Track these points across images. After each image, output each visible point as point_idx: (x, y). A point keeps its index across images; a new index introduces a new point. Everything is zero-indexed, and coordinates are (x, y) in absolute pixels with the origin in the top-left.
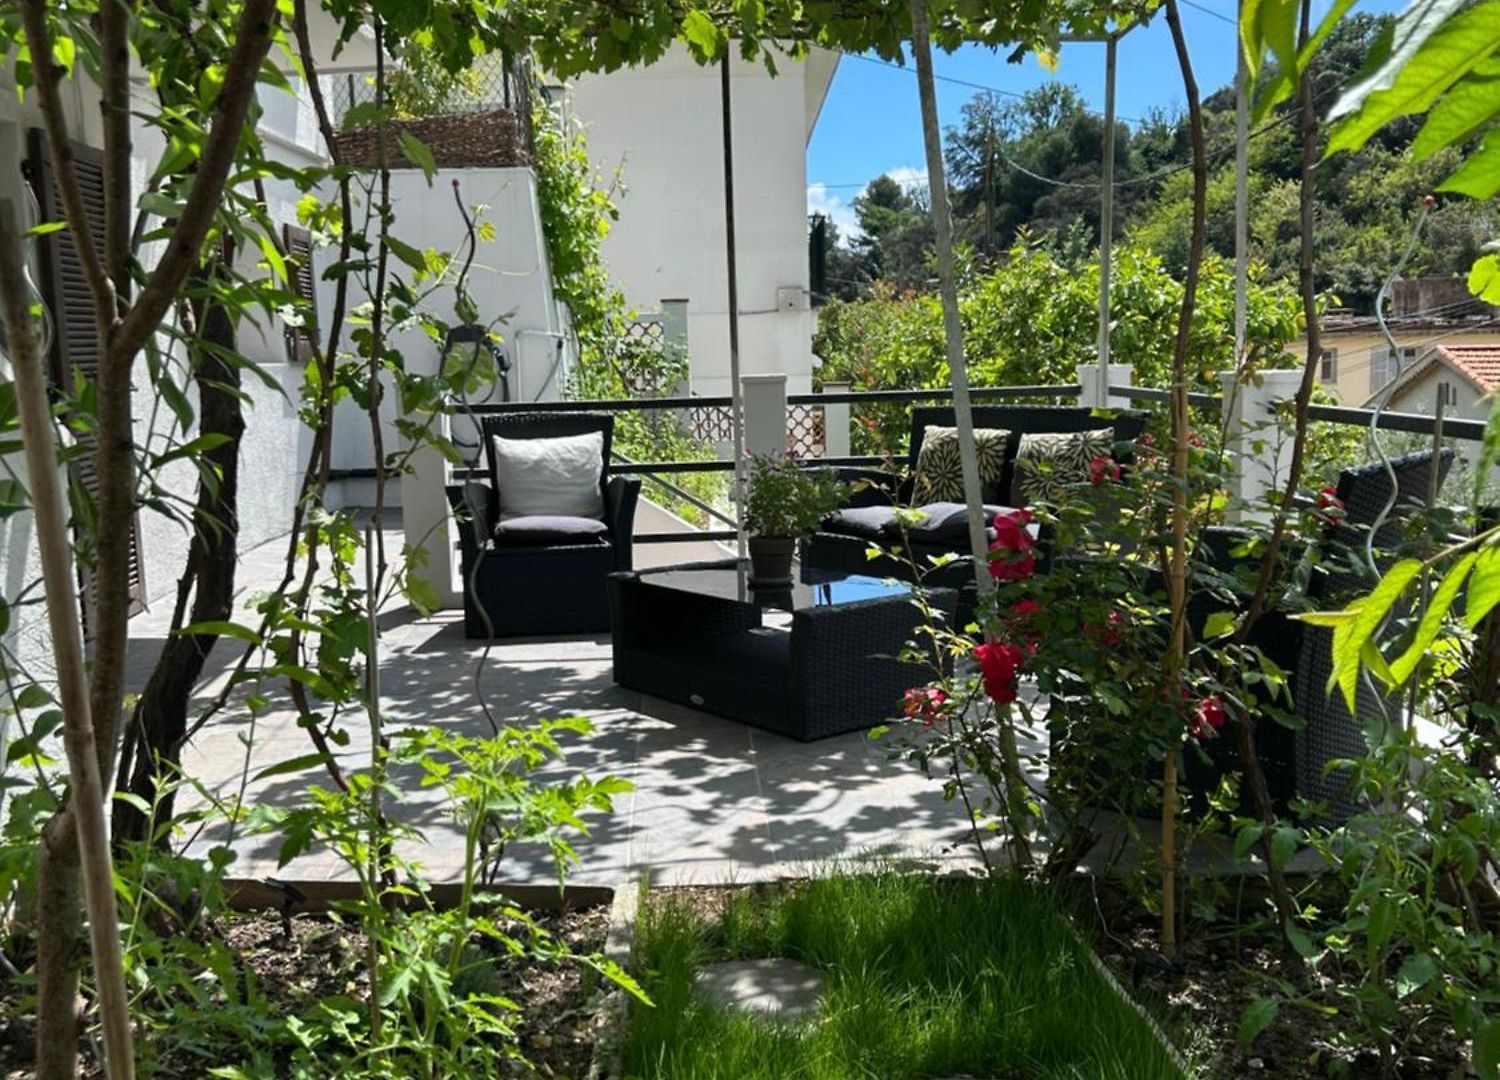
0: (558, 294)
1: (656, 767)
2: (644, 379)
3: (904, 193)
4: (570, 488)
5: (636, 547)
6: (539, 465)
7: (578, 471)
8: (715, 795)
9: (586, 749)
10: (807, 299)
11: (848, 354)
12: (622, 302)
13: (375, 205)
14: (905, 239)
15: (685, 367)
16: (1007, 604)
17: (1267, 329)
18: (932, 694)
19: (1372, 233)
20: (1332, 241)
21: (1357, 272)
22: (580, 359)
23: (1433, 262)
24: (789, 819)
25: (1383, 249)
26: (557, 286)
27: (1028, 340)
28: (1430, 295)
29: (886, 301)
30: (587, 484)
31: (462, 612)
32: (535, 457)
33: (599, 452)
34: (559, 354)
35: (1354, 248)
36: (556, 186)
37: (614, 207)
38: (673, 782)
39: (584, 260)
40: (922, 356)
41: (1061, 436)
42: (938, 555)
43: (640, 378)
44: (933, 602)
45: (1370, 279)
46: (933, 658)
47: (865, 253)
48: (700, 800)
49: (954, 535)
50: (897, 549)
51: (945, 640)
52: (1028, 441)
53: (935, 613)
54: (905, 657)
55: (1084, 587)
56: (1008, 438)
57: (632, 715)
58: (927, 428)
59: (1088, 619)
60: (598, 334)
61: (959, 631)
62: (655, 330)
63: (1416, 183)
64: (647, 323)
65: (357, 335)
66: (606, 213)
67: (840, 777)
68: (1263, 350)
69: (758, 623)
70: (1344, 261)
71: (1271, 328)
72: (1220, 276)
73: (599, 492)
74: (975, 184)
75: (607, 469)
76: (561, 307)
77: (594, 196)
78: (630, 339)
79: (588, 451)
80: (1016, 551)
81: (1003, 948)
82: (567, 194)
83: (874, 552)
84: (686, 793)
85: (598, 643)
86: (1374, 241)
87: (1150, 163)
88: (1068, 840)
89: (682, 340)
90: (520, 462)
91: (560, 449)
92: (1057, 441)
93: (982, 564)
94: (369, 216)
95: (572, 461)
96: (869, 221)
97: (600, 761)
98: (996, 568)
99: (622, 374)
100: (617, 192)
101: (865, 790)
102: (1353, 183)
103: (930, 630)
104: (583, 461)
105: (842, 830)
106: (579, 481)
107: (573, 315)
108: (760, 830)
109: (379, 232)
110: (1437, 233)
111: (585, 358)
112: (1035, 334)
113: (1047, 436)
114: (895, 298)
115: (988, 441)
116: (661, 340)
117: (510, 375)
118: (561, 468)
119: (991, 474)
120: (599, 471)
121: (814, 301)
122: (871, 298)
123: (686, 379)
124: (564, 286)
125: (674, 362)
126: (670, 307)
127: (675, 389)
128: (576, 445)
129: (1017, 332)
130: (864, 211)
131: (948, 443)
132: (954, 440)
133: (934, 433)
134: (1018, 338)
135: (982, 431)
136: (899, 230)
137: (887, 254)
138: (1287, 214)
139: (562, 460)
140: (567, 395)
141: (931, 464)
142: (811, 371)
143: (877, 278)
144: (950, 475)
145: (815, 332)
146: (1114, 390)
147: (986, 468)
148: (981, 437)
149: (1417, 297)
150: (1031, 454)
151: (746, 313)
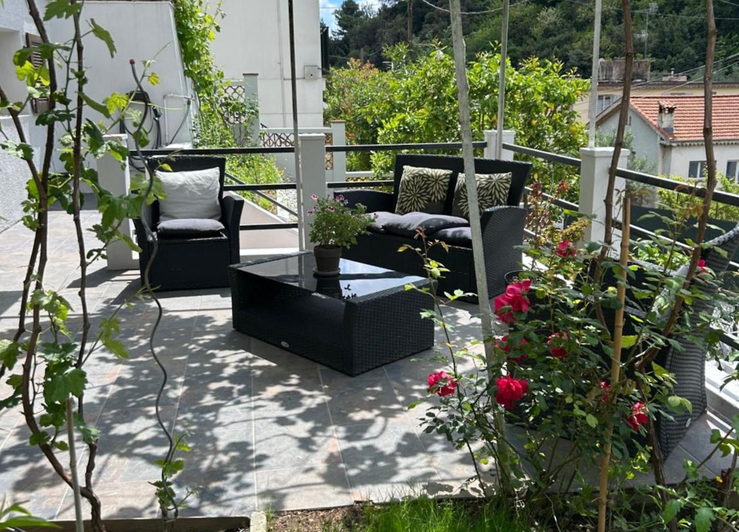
0: (187, 73)
1: (272, 400)
2: (234, 117)
3: (360, 9)
4: (201, 201)
5: (242, 233)
6: (183, 187)
7: (206, 191)
8: (311, 425)
9: (225, 384)
10: (320, 72)
11: (337, 97)
12: (222, 77)
13: (73, 70)
14: (360, 32)
15: (257, 111)
17: (563, 97)
20: (569, 39)
21: (581, 54)
22: (200, 110)
24: (358, 445)
26: (186, 69)
27: (441, 102)
28: (618, 69)
29: (356, 69)
30: (211, 199)
31: (138, 272)
32: (180, 183)
33: (218, 179)
34: (189, 108)
36: (184, 12)
37: (217, 24)
38: (282, 413)
39: (201, 53)
41: (482, 176)
43: (232, 117)
47: (341, 39)
48: (302, 429)
52: (462, 177)
56: (451, 175)
57: (250, 355)
58: (405, 167)
60: (209, 95)
62: (240, 90)
63: (609, 11)
64: (235, 88)
65: (63, 157)
66: (213, 28)
67: (383, 407)
68: (559, 108)
71: (565, 97)
72: (539, 69)
73: (218, 203)
74: (396, 5)
75: (223, 189)
76: (189, 80)
77: (206, 18)
78: (226, 95)
79: (211, 179)
82: (191, 17)
84: (293, 423)
85: (223, 296)
89: (255, 95)
90: (171, 186)
91: (195, 178)
92: (479, 178)
94: (68, 79)
95: (201, 185)
96: (342, 22)
97: (235, 395)
99: (222, 115)
100: (219, 16)
101: (400, 418)
102: (580, 10)
104: (209, 185)
105: (393, 454)
106: (206, 197)
107: (195, 83)
108: (343, 456)
109: (77, 89)
111: (202, 109)
114: (360, 67)
115: (440, 176)
116: (244, 95)
117: (161, 119)
118: (195, 190)
120: (218, 190)
121: (324, 73)
122: (348, 68)
123: (257, 118)
124: (190, 68)
125: (251, 108)
126: (248, 78)
127: (252, 124)
128: (204, 175)
129: (436, 98)
130: (340, 17)
131: (417, 177)
132: (420, 175)
133: (409, 170)
134: (436, 100)
135: (436, 170)
136: (358, 27)
137: (351, 40)
138: (548, 25)
139: (196, 184)
140: (193, 130)
141: (407, 188)
142: (322, 111)
143: (347, 52)
144: (418, 195)
145: (324, 89)
146: (506, 147)
147: (438, 192)
148: (436, 174)
149: (612, 70)
150: (464, 186)
151: (288, 80)
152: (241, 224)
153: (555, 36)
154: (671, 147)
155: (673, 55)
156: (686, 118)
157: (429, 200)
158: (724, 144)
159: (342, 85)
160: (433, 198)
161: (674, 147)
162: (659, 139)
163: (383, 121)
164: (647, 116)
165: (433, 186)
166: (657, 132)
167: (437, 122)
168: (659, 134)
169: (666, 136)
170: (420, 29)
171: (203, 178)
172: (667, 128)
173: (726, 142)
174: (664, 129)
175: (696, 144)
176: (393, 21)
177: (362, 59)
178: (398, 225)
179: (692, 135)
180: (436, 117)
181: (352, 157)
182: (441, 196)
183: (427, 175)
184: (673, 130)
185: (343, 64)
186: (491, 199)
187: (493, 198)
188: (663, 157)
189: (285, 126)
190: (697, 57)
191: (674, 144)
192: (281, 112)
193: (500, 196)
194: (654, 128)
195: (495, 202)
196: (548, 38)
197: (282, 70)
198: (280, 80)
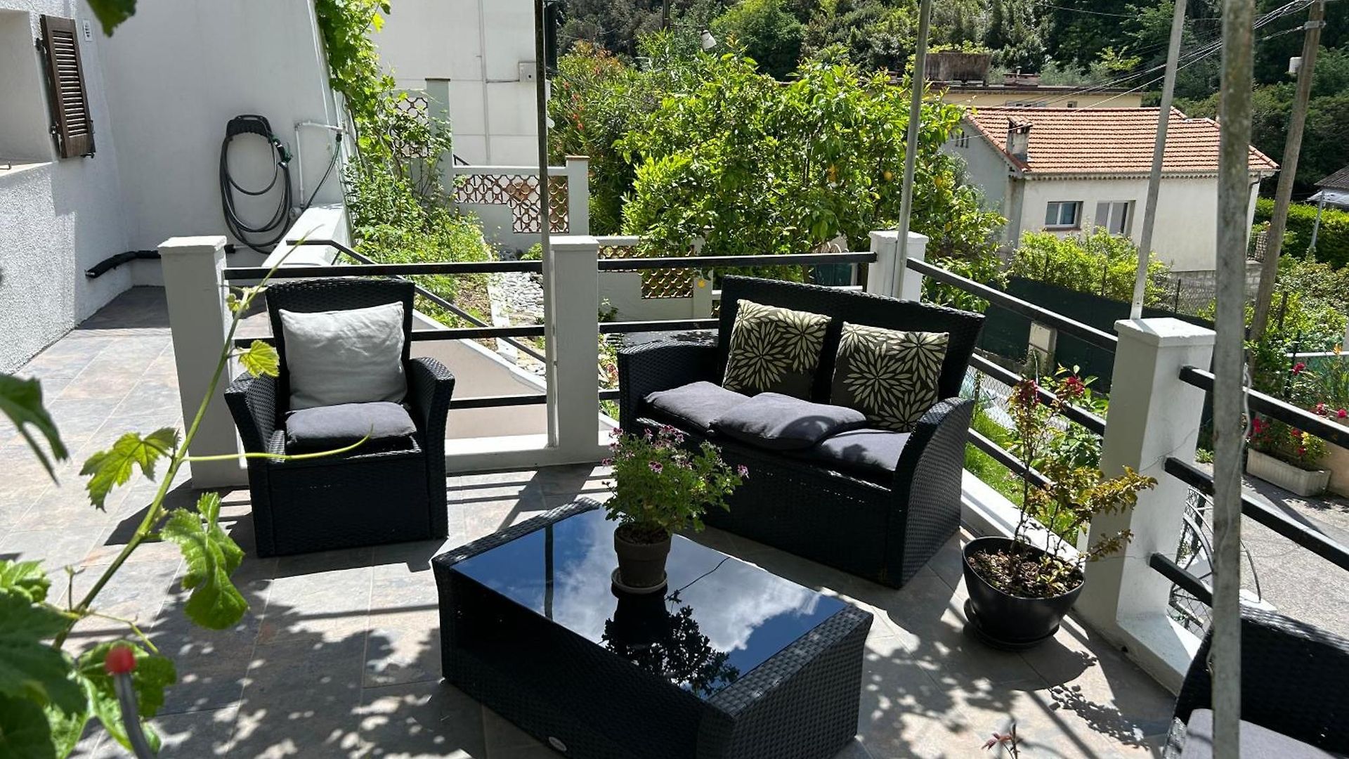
0: (335, 84)
2: (411, 148)
4: (369, 368)
6: (333, 343)
7: (377, 348)
12: (392, 85)
15: (448, 140)
19: (899, 12)
20: (872, 17)
22: (357, 144)
23: (936, 35)
25: (905, 24)
26: (333, 76)
28: (947, 65)
29: (586, 57)
30: (387, 363)
32: (328, 335)
33: (400, 325)
34: (338, 147)
35: (887, 23)
39: (358, 49)
41: (891, 333)
43: (407, 147)
45: (896, 45)
52: (853, 332)
56: (828, 324)
58: (741, 302)
60: (371, 115)
62: (420, 103)
64: (412, 100)
66: (380, 8)
70: (879, 32)
71: (931, 134)
73: (401, 370)
76: (338, 95)
78: (399, 114)
79: (387, 325)
86: (899, 18)
89: (445, 116)
90: (311, 340)
91: (357, 324)
92: (887, 338)
95: (370, 337)
99: (391, 146)
104: (383, 337)
106: (379, 359)
107: (348, 98)
110: (939, 15)
111: (361, 144)
113: (875, 330)
114: (592, 55)
115: (809, 326)
116: (426, 114)
117: (291, 165)
118: (358, 347)
120: (401, 342)
122: (575, 54)
123: (449, 148)
124: (341, 76)
125: (438, 135)
126: (433, 84)
127: (440, 160)
128: (375, 318)
131: (766, 324)
132: (772, 321)
133: (749, 311)
135: (802, 314)
139: (360, 337)
140: (346, 183)
141: (746, 343)
144: (768, 358)
146: (911, 266)
147: (806, 354)
148: (802, 321)
149: (939, 66)
150: (857, 349)
151: (493, 82)
154: (1024, 180)
155: (1012, 46)
156: (1043, 141)
157: (789, 368)
158: (1095, 178)
159: (566, 82)
160: (795, 366)
161: (1028, 181)
162: (1008, 169)
164: (991, 137)
165: (796, 344)
166: (1006, 159)
168: (1008, 162)
169: (1017, 165)
171: (373, 323)
172: (1019, 155)
173: (1097, 176)
174: (1015, 155)
175: (1057, 177)
178: (743, 425)
179: (1053, 165)
180: (739, 164)
182: (810, 361)
183: (785, 322)
184: (1026, 158)
186: (910, 379)
187: (915, 379)
188: (1012, 195)
190: (1043, 49)
191: (1028, 178)
192: (483, 134)
193: (927, 376)
194: (1002, 154)
195: (918, 385)
196: (843, 14)
197: (484, 67)
198: (480, 86)
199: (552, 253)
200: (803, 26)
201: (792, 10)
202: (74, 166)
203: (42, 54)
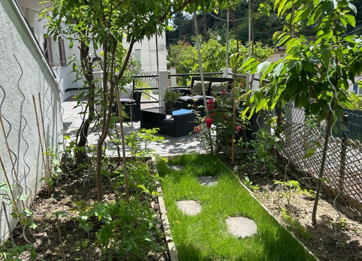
2: (132, 66)
3: (184, 15)
7: (129, 90)
8: (165, 145)
10: (165, 48)
11: (173, 58)
14: (184, 27)
15: (141, 64)
16: (210, 113)
18: (198, 127)
24: (177, 148)
27: (213, 59)
29: (181, 45)
33: (132, 86)
38: (157, 143)
40: (191, 62)
41: (219, 83)
42: (199, 106)
44: (198, 113)
46: (199, 122)
47: (175, 30)
48: (163, 146)
49: (201, 102)
50: (193, 105)
51: (201, 119)
52: (213, 84)
53: (199, 115)
54: (194, 122)
55: (221, 111)
56: (210, 83)
58: (195, 81)
59: (221, 115)
61: (203, 118)
62: (134, 56)
67: (184, 142)
69: (165, 118)
73: (133, 94)
74: (201, 13)
75: (134, 89)
79: (130, 86)
80: (211, 105)
81: (209, 161)
83: (189, 105)
84: (160, 145)
87: (242, 8)
88: (218, 148)
89: (140, 58)
92: (218, 84)
93: (206, 107)
95: (127, 88)
96: (176, 22)
98: (208, 108)
101: (189, 144)
103: (198, 117)
104: (129, 88)
105: (186, 149)
106: (130, 92)
108: (174, 149)
112: (215, 58)
113: (217, 83)
114: (183, 44)
116: (135, 58)
119: (207, 90)
120: (132, 90)
121: (167, 48)
122: (178, 45)
123: (141, 67)
125: (138, 63)
126: (136, 51)
127: (138, 69)
129: (211, 57)
130: (174, 19)
131: (198, 84)
132: (200, 83)
134: (211, 59)
136: (183, 24)
137: (180, 30)
138: (274, 21)
141: (195, 88)
142: (166, 64)
143: (178, 36)
144: (199, 90)
145: (167, 55)
146: (229, 74)
148: (206, 83)
150: (214, 86)
151: (152, 51)
152: (141, 101)
153: (278, 26)
159: (175, 52)
163: (192, 67)
167: (212, 67)
170: (213, 24)
176: (200, 21)
177: (184, 40)
181: (179, 83)
185: (176, 43)
186: (222, 90)
189: (151, 70)
192: (149, 64)
197: (150, 47)
198: (149, 52)
199: (159, 73)
200: (260, 33)
201: (256, 27)
202: (63, 67)
203: (59, 45)
